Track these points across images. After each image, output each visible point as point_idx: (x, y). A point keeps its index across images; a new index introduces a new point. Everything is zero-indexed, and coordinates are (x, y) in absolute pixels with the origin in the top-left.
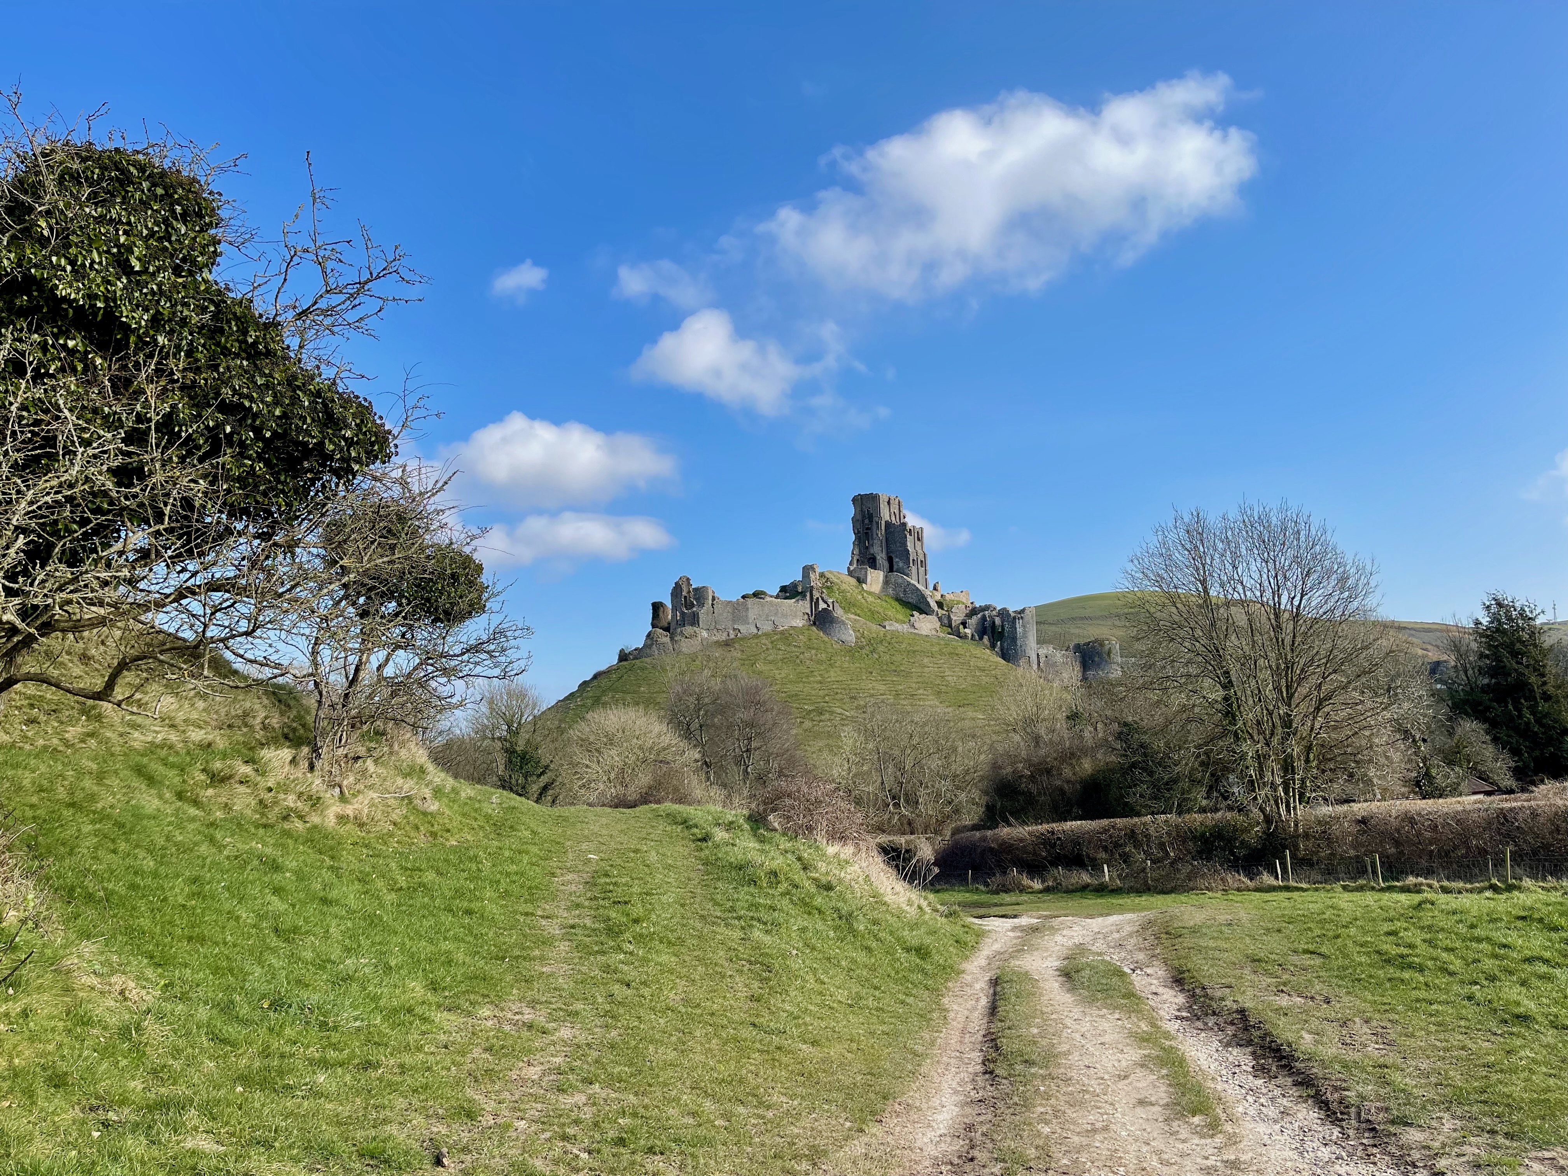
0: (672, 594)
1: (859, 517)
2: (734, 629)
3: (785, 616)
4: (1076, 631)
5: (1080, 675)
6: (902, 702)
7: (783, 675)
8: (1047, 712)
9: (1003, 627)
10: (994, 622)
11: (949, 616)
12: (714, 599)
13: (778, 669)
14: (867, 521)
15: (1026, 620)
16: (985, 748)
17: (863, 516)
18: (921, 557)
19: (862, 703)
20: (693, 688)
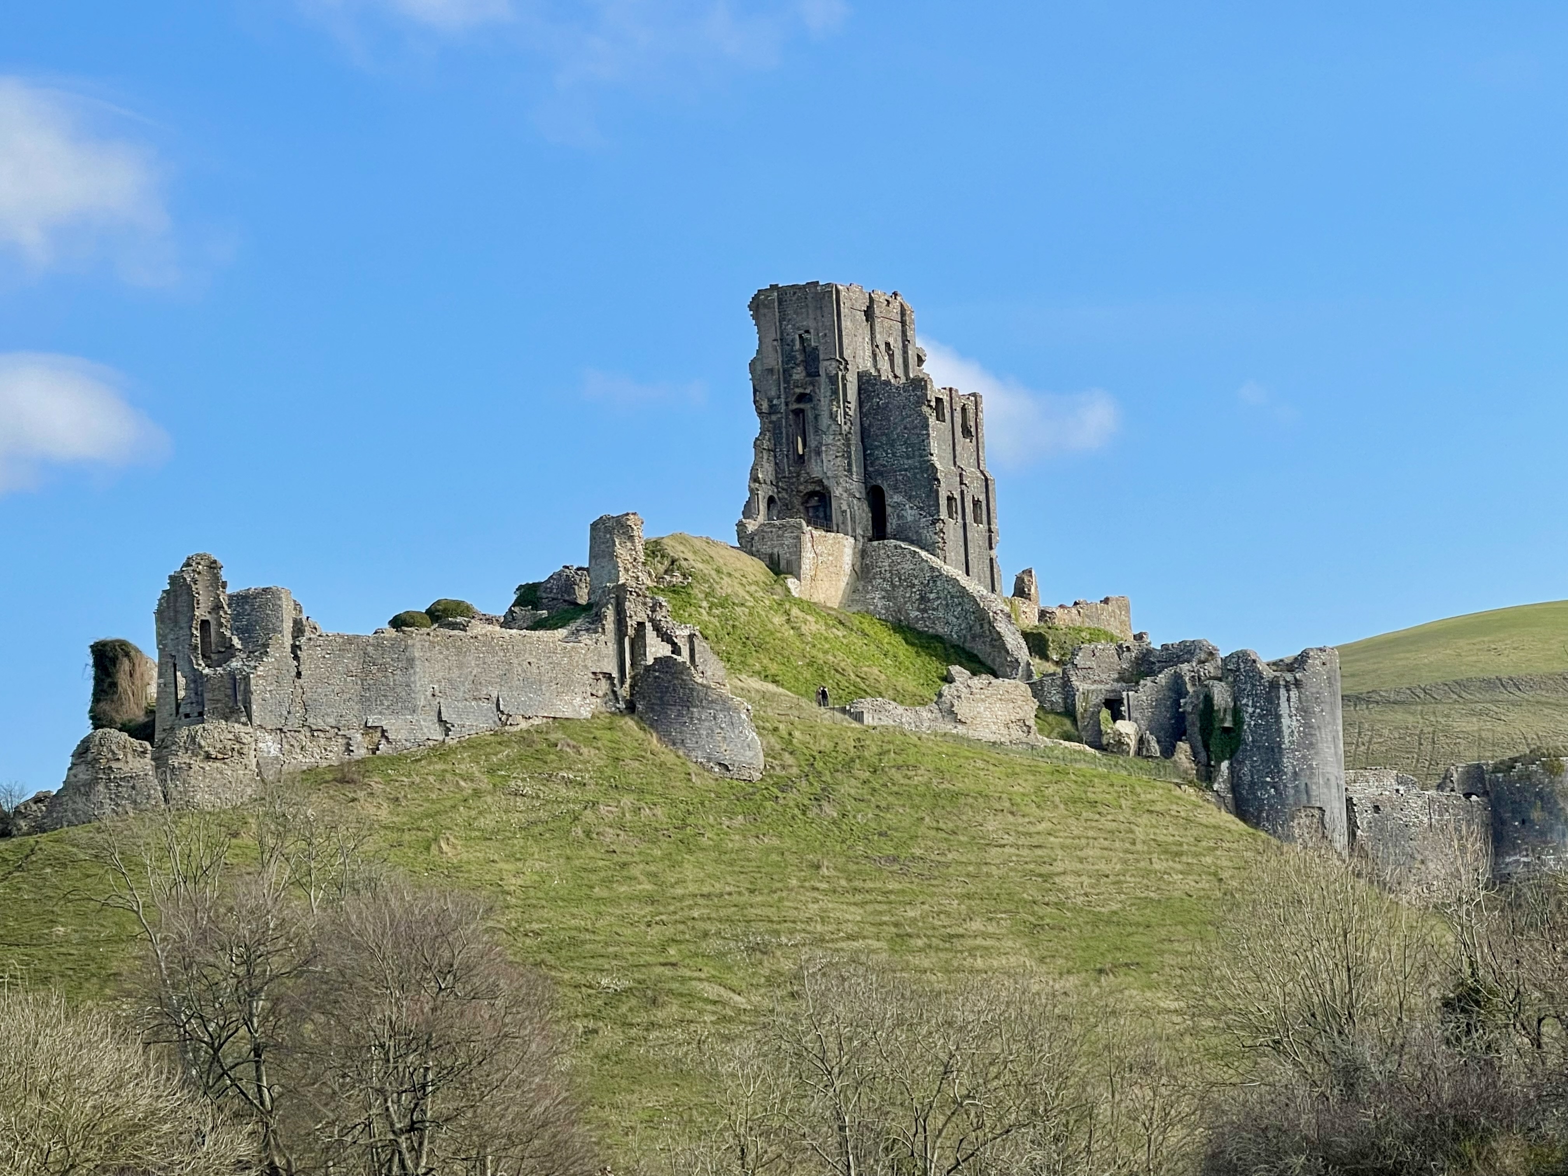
0: (161, 615)
1: (774, 360)
2: (368, 729)
3: (532, 684)
4: (1471, 725)
5: (1484, 865)
6: (915, 960)
7: (529, 878)
8: (1380, 988)
9: (1237, 712)
10: (1208, 699)
11: (1066, 683)
12: (298, 629)
13: (511, 857)
14: (799, 374)
15: (1310, 690)
16: (1184, 1107)
17: (789, 358)
18: (975, 490)
19: (787, 966)
20: (231, 921)
